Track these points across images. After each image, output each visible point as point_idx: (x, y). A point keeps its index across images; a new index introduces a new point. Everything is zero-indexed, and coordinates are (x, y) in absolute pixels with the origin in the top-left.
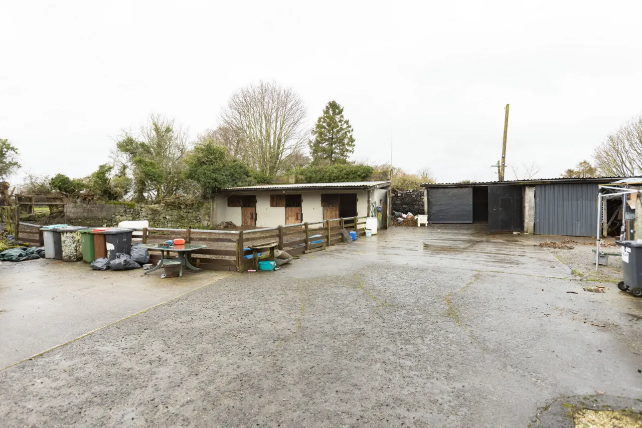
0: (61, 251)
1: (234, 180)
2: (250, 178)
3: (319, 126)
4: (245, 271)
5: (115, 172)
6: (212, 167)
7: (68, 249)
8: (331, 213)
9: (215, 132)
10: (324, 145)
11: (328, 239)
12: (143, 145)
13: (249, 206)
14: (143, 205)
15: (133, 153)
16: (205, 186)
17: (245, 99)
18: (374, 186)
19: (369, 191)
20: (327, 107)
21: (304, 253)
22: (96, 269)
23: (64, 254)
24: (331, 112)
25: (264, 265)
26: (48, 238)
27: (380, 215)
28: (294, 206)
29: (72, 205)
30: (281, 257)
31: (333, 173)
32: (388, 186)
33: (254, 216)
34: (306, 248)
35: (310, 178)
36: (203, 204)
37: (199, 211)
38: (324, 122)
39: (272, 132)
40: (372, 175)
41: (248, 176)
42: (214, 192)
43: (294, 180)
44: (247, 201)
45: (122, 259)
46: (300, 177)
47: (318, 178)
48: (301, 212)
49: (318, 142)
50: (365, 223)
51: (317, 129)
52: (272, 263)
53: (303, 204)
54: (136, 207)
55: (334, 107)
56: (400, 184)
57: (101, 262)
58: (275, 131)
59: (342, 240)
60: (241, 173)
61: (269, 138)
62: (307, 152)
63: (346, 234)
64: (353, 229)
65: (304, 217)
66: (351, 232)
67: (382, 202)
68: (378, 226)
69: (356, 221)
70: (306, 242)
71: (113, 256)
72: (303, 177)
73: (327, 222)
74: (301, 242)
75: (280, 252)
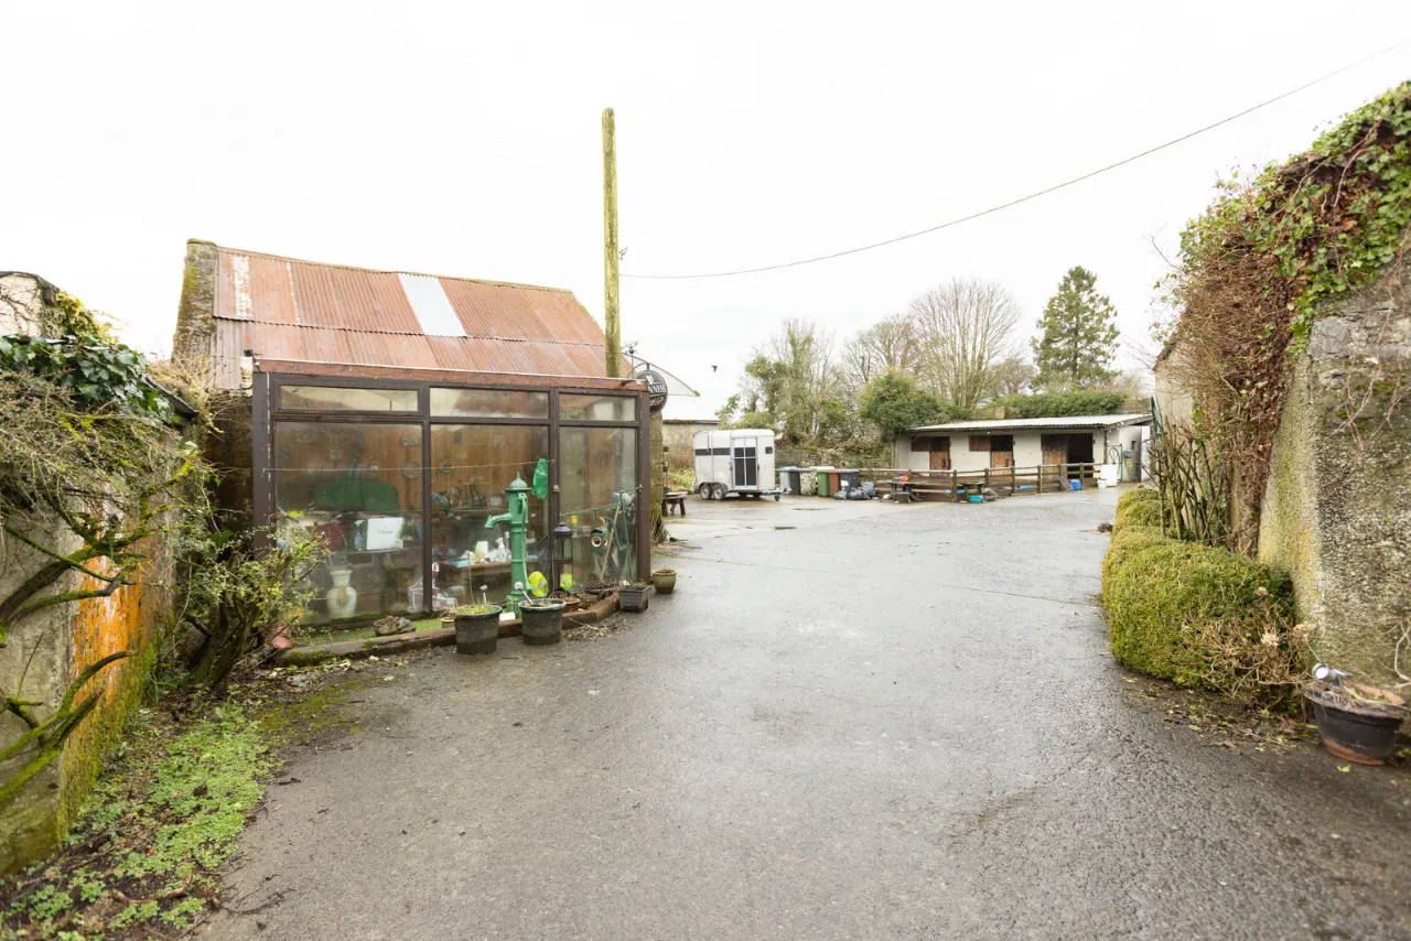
0: (800, 487)
1: (920, 418)
2: (940, 415)
3: (1051, 313)
4: (958, 501)
6: (894, 404)
7: (806, 485)
8: (1054, 459)
10: (1059, 344)
11: (1039, 485)
12: (777, 365)
13: (940, 450)
15: (764, 376)
16: (885, 428)
17: (931, 305)
18: (1115, 424)
19: (1106, 432)
20: (1066, 280)
21: (1010, 495)
22: (838, 499)
23: (802, 490)
24: (1073, 287)
25: (973, 498)
27: (1130, 463)
28: (1002, 450)
30: (987, 494)
32: (1151, 421)
33: (947, 461)
34: (1012, 491)
35: (1027, 411)
36: (881, 447)
37: (878, 455)
38: (1060, 305)
39: (970, 348)
40: (1125, 405)
41: (938, 412)
42: (897, 433)
43: (1003, 415)
44: (938, 443)
45: (858, 492)
46: (1012, 410)
47: (1039, 411)
48: (1013, 457)
49: (1048, 341)
50: (1100, 471)
51: (1048, 319)
52: (980, 497)
53: (1015, 448)
54: (818, 452)
55: (1080, 277)
57: (842, 494)
58: (974, 348)
59: (1060, 489)
60: (928, 407)
61: (965, 357)
62: (1029, 358)
63: (1065, 483)
64: (1077, 477)
65: (1016, 466)
66: (1073, 481)
67: (1136, 445)
68: (1126, 476)
69: (1082, 469)
70: (1012, 485)
71: (848, 489)
72: (1017, 410)
73: (1039, 468)
74: (1007, 485)
75: (987, 490)
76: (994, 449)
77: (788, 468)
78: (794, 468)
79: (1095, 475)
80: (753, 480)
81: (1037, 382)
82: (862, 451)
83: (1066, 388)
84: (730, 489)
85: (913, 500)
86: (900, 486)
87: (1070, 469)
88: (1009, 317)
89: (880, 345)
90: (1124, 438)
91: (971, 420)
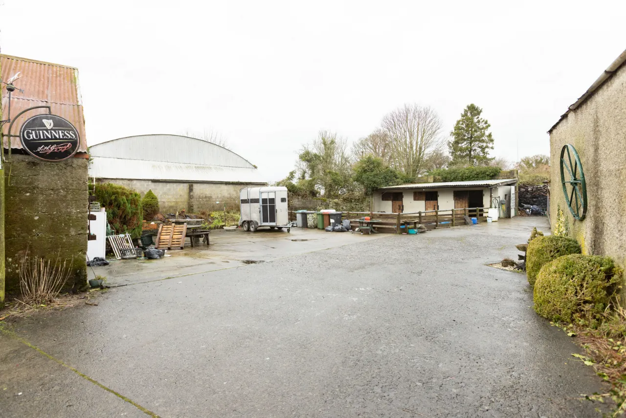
0: (307, 223)
1: (386, 182)
2: (398, 180)
3: (457, 128)
4: (401, 233)
5: (298, 175)
6: (372, 173)
7: (310, 222)
8: (461, 205)
9: (366, 140)
10: (463, 144)
11: (453, 222)
12: (315, 155)
13: (398, 200)
14: (331, 200)
16: (367, 187)
17: (393, 120)
18: (497, 184)
19: (491, 189)
20: (465, 111)
21: (435, 228)
22: (328, 231)
23: (308, 225)
24: (469, 115)
25: (411, 231)
26: (299, 217)
27: (504, 207)
28: (432, 200)
29: (297, 200)
30: (420, 228)
31: (465, 173)
32: (515, 183)
33: (401, 207)
34: (436, 226)
35: (446, 178)
36: (365, 198)
37: (363, 204)
38: (462, 124)
39: (414, 143)
40: (500, 174)
41: (397, 178)
42: (373, 190)
43: (432, 180)
44: (396, 196)
45: (340, 227)
46: (438, 177)
48: (438, 204)
49: (457, 143)
50: (488, 212)
51: (456, 131)
52: (415, 230)
53: (439, 199)
54: (327, 201)
55: (473, 110)
56: (531, 180)
57: (330, 228)
58: (417, 143)
59: (465, 223)
60: (391, 176)
61: (412, 148)
62: (447, 152)
63: (468, 219)
64: (475, 216)
65: (440, 210)
66: (473, 218)
67: (507, 196)
68: (502, 215)
69: (478, 211)
70: (436, 222)
71: (334, 225)
72: (440, 177)
73: (452, 210)
74: (433, 222)
75: (420, 225)
76: (427, 199)
77: (300, 211)
78: (305, 211)
79: (485, 215)
80: (273, 219)
81: (451, 164)
82: (353, 201)
83: (466, 166)
84: (259, 225)
85: (372, 232)
86: (366, 223)
87: (470, 211)
88: (435, 126)
89: (371, 146)
90: (501, 193)
91: (415, 183)
